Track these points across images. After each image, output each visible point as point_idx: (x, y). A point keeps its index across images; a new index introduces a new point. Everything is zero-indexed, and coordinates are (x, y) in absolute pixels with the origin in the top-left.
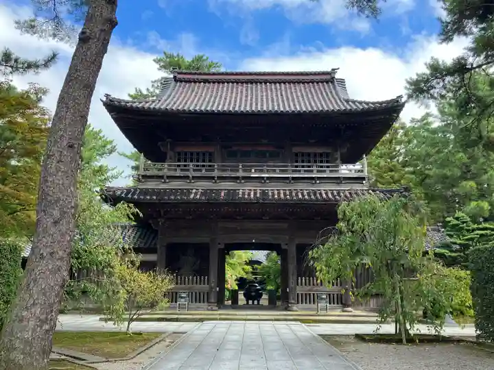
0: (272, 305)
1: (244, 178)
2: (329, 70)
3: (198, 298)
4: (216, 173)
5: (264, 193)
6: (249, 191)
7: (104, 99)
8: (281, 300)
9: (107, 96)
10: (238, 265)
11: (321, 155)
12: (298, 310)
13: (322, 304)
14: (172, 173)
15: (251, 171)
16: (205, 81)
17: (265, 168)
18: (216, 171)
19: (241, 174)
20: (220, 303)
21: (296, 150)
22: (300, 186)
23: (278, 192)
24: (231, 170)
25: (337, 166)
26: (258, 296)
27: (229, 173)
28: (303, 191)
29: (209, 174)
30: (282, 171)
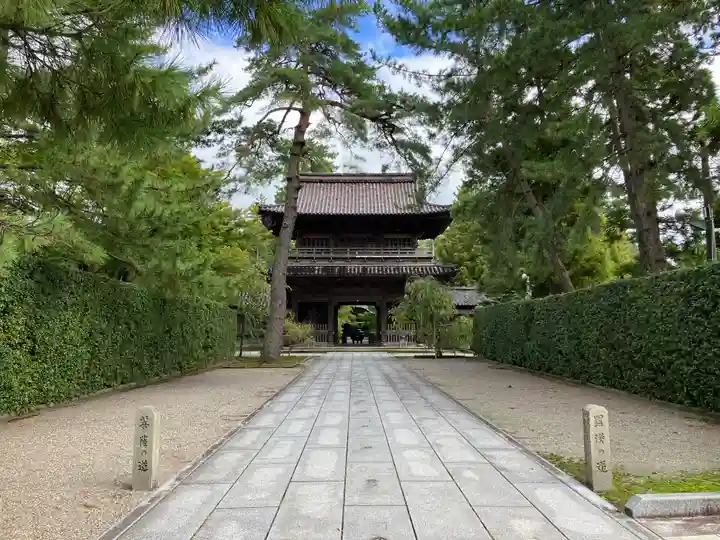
0: (371, 343)
1: (351, 258)
3: (320, 338)
4: (332, 255)
5: (364, 269)
6: (353, 268)
8: (376, 341)
10: (345, 316)
11: (405, 240)
12: (387, 345)
13: (402, 341)
14: (301, 255)
15: (355, 253)
16: (321, 182)
18: (331, 253)
19: (349, 256)
20: (335, 342)
21: (386, 236)
22: (388, 264)
23: (374, 268)
24: (342, 253)
25: (415, 249)
26: (361, 338)
27: (341, 255)
28: (390, 268)
29: (327, 255)
30: (377, 254)
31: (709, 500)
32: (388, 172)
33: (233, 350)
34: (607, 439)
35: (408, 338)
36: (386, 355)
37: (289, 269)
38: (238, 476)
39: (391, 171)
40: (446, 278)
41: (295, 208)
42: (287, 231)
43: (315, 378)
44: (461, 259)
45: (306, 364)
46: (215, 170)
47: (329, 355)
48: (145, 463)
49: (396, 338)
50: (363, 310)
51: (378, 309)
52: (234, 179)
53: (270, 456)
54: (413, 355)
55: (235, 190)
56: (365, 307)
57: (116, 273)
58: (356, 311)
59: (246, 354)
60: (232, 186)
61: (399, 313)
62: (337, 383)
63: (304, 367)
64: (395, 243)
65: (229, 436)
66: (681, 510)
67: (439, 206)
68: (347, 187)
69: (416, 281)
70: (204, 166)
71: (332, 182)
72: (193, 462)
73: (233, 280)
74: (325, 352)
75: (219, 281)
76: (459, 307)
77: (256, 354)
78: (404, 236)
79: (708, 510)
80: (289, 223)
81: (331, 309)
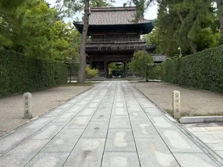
0: (122, 77)
1: (113, 43)
3: (101, 75)
4: (105, 42)
5: (118, 48)
6: (114, 47)
11: (135, 35)
12: (128, 78)
13: (134, 76)
14: (93, 42)
20: (107, 77)
21: (128, 34)
22: (128, 45)
23: (122, 47)
24: (109, 41)
25: (139, 39)
26: (118, 75)
28: (129, 47)
29: (103, 42)
30: (123, 41)
31: (205, 118)
32: (126, 6)
33: (67, 80)
34: (179, 101)
35: (136, 75)
36: (126, 81)
37: (87, 48)
38: (59, 115)
39: (128, 5)
40: (151, 50)
41: (88, 23)
42: (85, 33)
43: (96, 89)
44: (159, 42)
45: (94, 85)
46: (56, 8)
47: (105, 82)
48: (28, 111)
49: (131, 75)
50: (120, 65)
51: (124, 63)
52: (63, 12)
53: (71, 110)
54: (137, 81)
55: (64, 16)
56: (120, 63)
57: (19, 51)
58: (117, 65)
59: (72, 82)
60: (62, 14)
61: (131, 65)
62: (103, 90)
63: (93, 86)
64: (131, 36)
65: (59, 105)
66: (196, 121)
67: (149, 20)
68: (111, 13)
69: (138, 52)
70: (51, 7)
71: (105, 11)
72: (45, 112)
73: (62, 53)
74: (103, 81)
75: (57, 53)
76: (156, 62)
77: (76, 81)
78: (134, 33)
79: (205, 121)
80: (85, 28)
81: (105, 64)
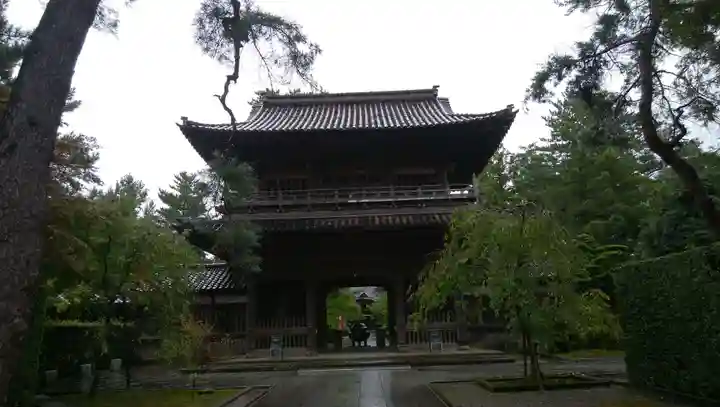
1: (341, 204)
2: (431, 88)
3: (293, 341)
4: (309, 201)
6: (346, 219)
7: (181, 123)
9: (184, 118)
13: (434, 343)
14: (258, 202)
15: (347, 197)
17: (364, 192)
18: (309, 198)
19: (337, 200)
21: (398, 172)
22: (404, 211)
23: (379, 218)
24: (326, 197)
25: (445, 187)
27: (324, 199)
28: (408, 217)
30: (383, 195)
